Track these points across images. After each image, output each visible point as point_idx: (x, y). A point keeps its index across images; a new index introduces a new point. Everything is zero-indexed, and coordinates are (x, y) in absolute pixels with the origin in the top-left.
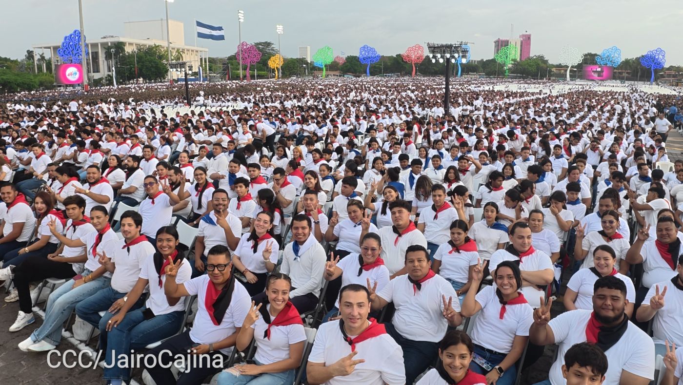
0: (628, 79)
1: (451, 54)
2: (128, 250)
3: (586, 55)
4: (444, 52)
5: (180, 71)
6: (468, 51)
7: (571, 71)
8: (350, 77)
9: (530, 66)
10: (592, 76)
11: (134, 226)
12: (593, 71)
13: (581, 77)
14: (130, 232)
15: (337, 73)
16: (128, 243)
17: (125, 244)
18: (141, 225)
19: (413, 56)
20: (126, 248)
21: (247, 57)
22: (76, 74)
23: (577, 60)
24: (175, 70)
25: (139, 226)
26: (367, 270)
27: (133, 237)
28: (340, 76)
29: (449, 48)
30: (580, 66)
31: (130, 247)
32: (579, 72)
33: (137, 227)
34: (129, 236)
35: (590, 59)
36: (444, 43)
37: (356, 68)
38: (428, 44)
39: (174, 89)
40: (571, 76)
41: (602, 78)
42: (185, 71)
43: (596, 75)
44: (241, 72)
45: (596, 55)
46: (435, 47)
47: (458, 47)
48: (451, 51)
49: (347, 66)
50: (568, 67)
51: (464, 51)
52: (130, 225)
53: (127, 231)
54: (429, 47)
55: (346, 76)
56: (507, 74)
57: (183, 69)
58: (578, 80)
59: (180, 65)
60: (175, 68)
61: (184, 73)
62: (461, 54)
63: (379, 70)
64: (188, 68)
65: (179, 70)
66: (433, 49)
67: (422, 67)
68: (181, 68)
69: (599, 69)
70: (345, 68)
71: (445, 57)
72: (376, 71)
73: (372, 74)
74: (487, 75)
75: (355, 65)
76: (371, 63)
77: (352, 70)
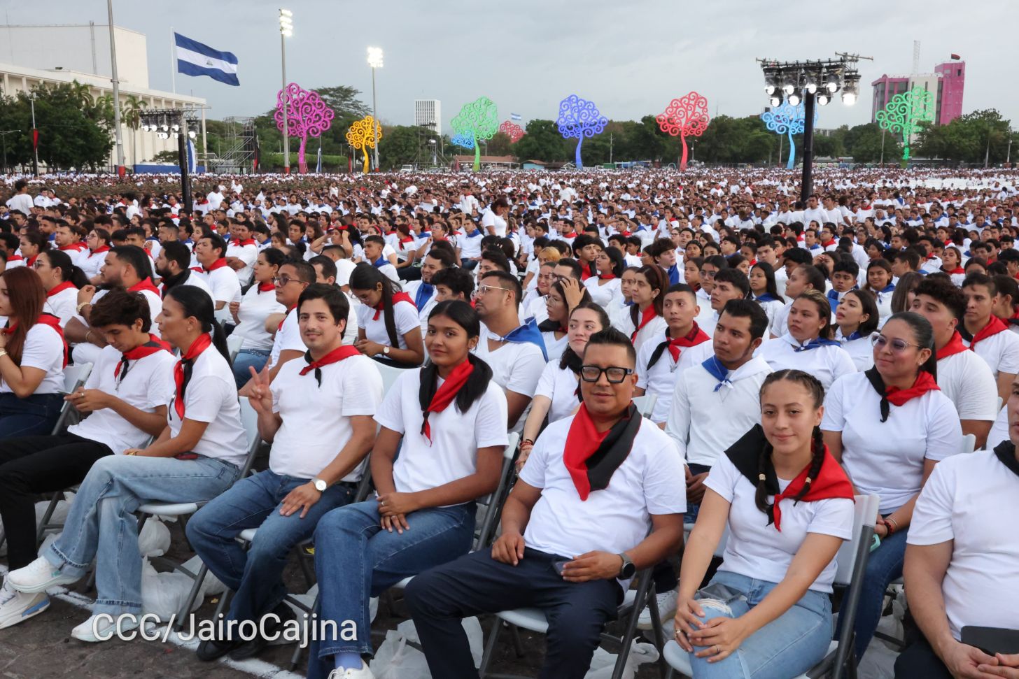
1: (819, 83)
2: (318, 376)
4: (802, 81)
5: (168, 133)
6: (860, 76)
8: (537, 168)
9: (964, 135)
11: (330, 319)
14: (321, 334)
15: (508, 160)
16: (316, 358)
17: (307, 365)
18: (346, 318)
20: (312, 372)
21: (301, 119)
24: (154, 127)
25: (342, 322)
26: (899, 403)
27: (327, 346)
28: (514, 167)
29: (815, 70)
31: (324, 369)
33: (337, 322)
34: (318, 342)
36: (803, 60)
37: (550, 148)
38: (764, 63)
42: (180, 130)
44: (287, 157)
46: (780, 70)
47: (837, 66)
48: (819, 78)
49: (529, 145)
51: (851, 76)
52: (320, 316)
53: (313, 330)
54: (765, 71)
55: (527, 166)
56: (906, 157)
57: (176, 127)
59: (169, 116)
60: (156, 123)
61: (177, 135)
62: (843, 85)
63: (601, 153)
64: (185, 126)
65: (166, 128)
66: (777, 73)
67: (704, 145)
68: (169, 123)
70: (525, 150)
71: (803, 93)
72: (596, 155)
73: (587, 162)
74: (856, 160)
75: (549, 141)
76: (585, 138)
77: (542, 153)
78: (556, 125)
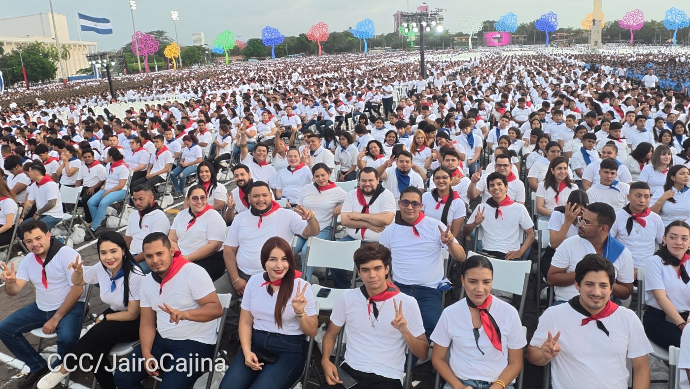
0: (525, 43)
1: (427, 22)
3: (485, 23)
4: (421, 21)
7: (472, 39)
8: (255, 60)
9: (434, 36)
10: (493, 43)
12: (493, 38)
13: (482, 44)
15: (240, 58)
21: (144, 47)
23: (478, 28)
28: (244, 60)
30: (480, 34)
32: (480, 39)
35: (489, 26)
37: (260, 51)
40: (473, 44)
41: (502, 42)
43: (496, 41)
44: (140, 65)
45: (494, 22)
47: (435, 14)
48: (427, 19)
49: (250, 50)
50: (469, 35)
55: (250, 60)
56: (412, 46)
58: (480, 47)
59: (101, 55)
63: (283, 52)
67: (328, 45)
69: (499, 36)
70: (248, 52)
72: (280, 52)
73: (278, 56)
74: (393, 48)
75: (258, 48)
76: (275, 45)
77: (256, 53)
78: (261, 40)
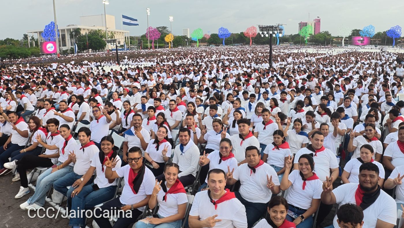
0: (379, 45)
1: (273, 31)
2: (84, 150)
3: (353, 31)
4: (269, 30)
5: (113, 45)
6: (282, 30)
7: (345, 40)
8: (213, 46)
9: (320, 37)
10: (358, 43)
11: (86, 136)
12: (358, 40)
13: (351, 44)
14: (84, 140)
15: (206, 44)
16: (83, 146)
17: (81, 147)
19: (250, 33)
20: (82, 149)
21: (152, 36)
22: (52, 47)
23: (348, 33)
25: (89, 136)
26: (224, 160)
27: (86, 143)
28: (207, 46)
29: (271, 28)
30: (350, 37)
31: (85, 148)
32: (349, 41)
33: (88, 137)
34: (84, 142)
35: (356, 33)
36: (269, 25)
37: (217, 41)
38: (259, 26)
39: (110, 55)
40: (345, 43)
41: (364, 44)
42: (116, 44)
43: (360, 42)
44: (149, 45)
45: (360, 30)
46: (263, 28)
47: (277, 27)
48: (273, 30)
49: (211, 40)
50: (343, 38)
51: (281, 29)
52: (83, 136)
53: (82, 139)
54: (259, 28)
55: (211, 46)
56: (306, 43)
58: (349, 45)
59: (113, 41)
60: (110, 43)
62: (279, 32)
63: (230, 42)
66: (262, 29)
67: (256, 39)
68: (113, 43)
69: (362, 39)
70: (210, 41)
71: (269, 34)
72: (228, 42)
73: (226, 44)
74: (294, 43)
75: (216, 39)
76: (225, 38)
77: (215, 42)
78: (218, 35)
